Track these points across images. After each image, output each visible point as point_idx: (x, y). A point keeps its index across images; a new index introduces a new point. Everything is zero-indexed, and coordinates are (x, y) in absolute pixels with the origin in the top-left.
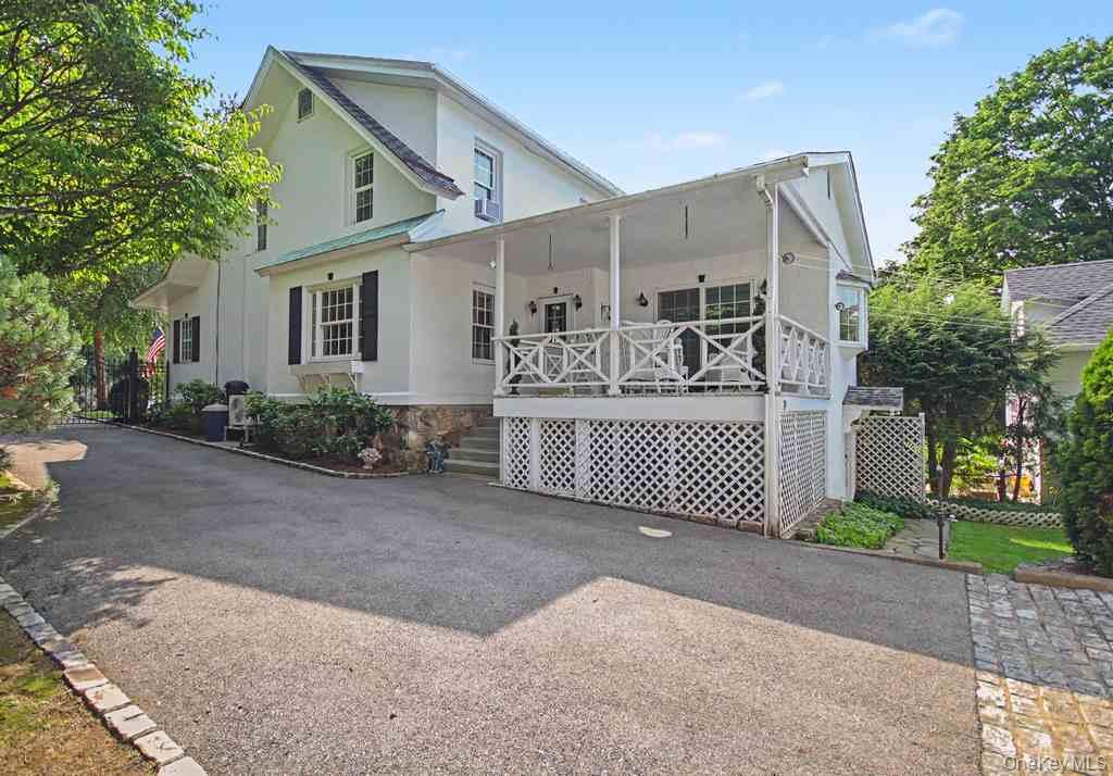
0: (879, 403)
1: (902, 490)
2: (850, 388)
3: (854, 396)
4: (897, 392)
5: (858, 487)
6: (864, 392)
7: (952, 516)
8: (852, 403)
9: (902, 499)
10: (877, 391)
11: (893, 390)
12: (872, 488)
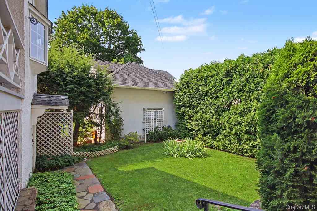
0: (56, 104)
1: (62, 151)
2: (35, 95)
3: (39, 100)
4: (65, 98)
5: (37, 154)
6: (45, 97)
7: (85, 158)
8: (37, 104)
9: (62, 156)
10: (53, 97)
11: (63, 97)
12: (46, 153)
